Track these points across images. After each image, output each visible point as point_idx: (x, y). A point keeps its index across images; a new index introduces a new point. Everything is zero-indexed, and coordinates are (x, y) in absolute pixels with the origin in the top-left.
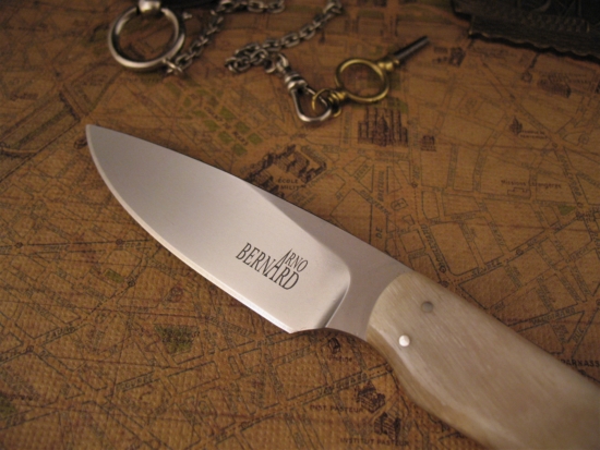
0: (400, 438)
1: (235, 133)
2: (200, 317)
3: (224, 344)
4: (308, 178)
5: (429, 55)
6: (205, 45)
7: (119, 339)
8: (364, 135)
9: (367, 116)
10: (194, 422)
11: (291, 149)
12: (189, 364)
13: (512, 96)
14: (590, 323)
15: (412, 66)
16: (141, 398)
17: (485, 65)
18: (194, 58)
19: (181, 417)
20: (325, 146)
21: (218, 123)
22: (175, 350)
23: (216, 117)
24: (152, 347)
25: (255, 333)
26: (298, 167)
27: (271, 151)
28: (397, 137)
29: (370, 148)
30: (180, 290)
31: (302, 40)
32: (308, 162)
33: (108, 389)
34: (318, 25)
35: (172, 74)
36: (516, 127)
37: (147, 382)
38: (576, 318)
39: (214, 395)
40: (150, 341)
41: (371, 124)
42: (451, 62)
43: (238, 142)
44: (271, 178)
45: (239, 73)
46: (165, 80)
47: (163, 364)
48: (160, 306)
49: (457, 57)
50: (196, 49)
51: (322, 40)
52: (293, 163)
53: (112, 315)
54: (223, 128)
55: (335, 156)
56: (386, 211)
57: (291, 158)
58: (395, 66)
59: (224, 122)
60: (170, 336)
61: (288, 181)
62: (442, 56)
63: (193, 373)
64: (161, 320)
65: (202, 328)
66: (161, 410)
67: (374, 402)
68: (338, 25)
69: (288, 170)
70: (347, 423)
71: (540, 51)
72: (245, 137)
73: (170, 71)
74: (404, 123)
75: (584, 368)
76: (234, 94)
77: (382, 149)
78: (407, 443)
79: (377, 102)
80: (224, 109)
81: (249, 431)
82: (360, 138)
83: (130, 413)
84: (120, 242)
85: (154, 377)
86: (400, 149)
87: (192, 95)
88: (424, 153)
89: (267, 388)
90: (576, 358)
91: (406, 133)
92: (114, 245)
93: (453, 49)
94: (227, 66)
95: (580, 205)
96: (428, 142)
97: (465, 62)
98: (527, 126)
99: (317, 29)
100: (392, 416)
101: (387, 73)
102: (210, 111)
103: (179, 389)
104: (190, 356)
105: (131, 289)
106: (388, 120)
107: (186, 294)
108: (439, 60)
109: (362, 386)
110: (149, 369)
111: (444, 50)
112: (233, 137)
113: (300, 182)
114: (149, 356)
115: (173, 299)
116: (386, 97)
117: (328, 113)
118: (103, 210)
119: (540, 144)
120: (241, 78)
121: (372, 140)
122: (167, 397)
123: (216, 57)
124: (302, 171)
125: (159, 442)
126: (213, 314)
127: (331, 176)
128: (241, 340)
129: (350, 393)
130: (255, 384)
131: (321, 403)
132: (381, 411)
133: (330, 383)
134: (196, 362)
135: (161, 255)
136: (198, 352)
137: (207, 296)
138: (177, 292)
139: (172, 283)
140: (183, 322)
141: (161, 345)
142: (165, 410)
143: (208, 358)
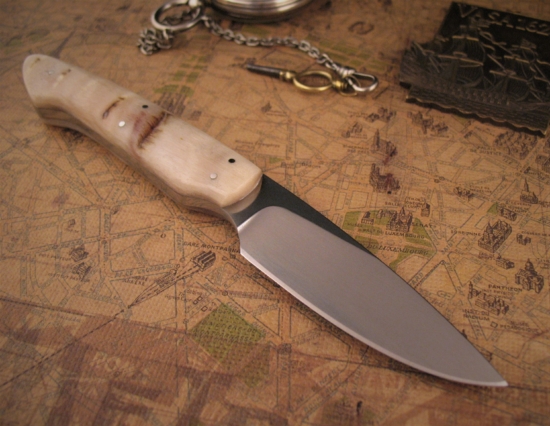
0: (86, 278)
3: (6, 217)
36: (267, 108)
42: (242, 66)
62: (237, 63)
67: (80, 256)
70: (58, 266)
74: (185, 103)
78: (88, 281)
89: (19, 242)
91: (183, 110)
93: (249, 59)
95: (288, 158)
96: (196, 115)
98: (275, 107)
100: (87, 265)
106: (175, 101)
108: (234, 65)
109: (77, 247)
111: (242, 59)
119: (279, 120)
128: (17, 215)
129: (68, 250)
130: (13, 239)
131: (47, 253)
132: (82, 262)
133: (58, 243)
137: (9, 191)
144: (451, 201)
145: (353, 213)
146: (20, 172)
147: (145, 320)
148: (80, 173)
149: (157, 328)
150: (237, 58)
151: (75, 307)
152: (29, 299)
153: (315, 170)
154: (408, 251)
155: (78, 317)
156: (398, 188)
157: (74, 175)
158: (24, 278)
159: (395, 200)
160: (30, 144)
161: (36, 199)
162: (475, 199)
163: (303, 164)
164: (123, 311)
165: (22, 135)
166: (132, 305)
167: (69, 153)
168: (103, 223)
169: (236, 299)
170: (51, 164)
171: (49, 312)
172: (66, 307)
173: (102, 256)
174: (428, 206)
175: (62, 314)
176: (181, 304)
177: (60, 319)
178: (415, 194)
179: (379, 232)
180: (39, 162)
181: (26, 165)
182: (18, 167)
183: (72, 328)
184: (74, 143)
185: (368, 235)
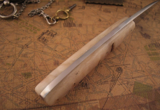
0: (88, 87)
1: (34, 29)
2: (32, 69)
3: (40, 75)
4: (53, 36)
5: (77, 8)
6: (22, 11)
7: (12, 78)
8: (65, 26)
9: (65, 22)
11: (48, 31)
12: (32, 80)
13: (98, 14)
14: (125, 57)
15: (73, 11)
16: (21, 90)
17: (90, 9)
18: (20, 14)
19: (32, 92)
20: (56, 29)
21: (29, 28)
22: (28, 78)
23: (28, 26)
24: (21, 78)
25: (47, 71)
26: (50, 34)
27: (43, 32)
28: (73, 25)
29: (67, 28)
30: (26, 64)
31: (46, 8)
32: (53, 33)
33: (12, 90)
34: (49, 4)
35: (15, 18)
36: (100, 20)
37: (22, 86)
38: (122, 56)
40: (21, 77)
41: (66, 24)
42: (82, 9)
43: (35, 31)
44: (44, 37)
45: (32, 16)
46: (14, 20)
47: (25, 81)
48: (22, 69)
49: (84, 8)
50: (20, 12)
51: (51, 8)
52: (49, 34)
53: (10, 73)
54: (30, 29)
55: (59, 31)
56: (73, 41)
57: (48, 33)
58: (70, 11)
59: (30, 27)
60: (26, 75)
61: (49, 37)
62: (80, 8)
63: (33, 82)
64: (22, 72)
65: (33, 72)
66: (27, 92)
68: (54, 4)
69: (48, 35)
71: (102, 4)
72: (36, 30)
73: (14, 18)
74: (74, 22)
75: (126, 66)
76: (32, 21)
77: (70, 28)
78: (90, 88)
79: (66, 19)
80: (30, 25)
82: (64, 26)
83: (19, 94)
84: (8, 57)
85: (23, 85)
86: (74, 28)
87: (21, 23)
88: (80, 28)
90: (124, 64)
91: (75, 24)
92: (7, 57)
93: (82, 6)
94: (29, 15)
96: (80, 25)
97: (86, 8)
98: (102, 20)
99: (49, 5)
100: (85, 83)
101: (68, 12)
102: (26, 25)
103: (30, 86)
104: (32, 78)
105: (14, 66)
106: (70, 22)
107: (28, 65)
110: (22, 83)
111: (80, 6)
112: (33, 30)
113: (52, 37)
114: (21, 80)
115: (25, 67)
116: (69, 17)
117: (55, 22)
118: (3, 50)
119: (106, 23)
120: (33, 18)
121: (67, 27)
122: (28, 88)
123: (26, 14)
124: (52, 35)
125: (28, 99)
126: (36, 68)
127: (59, 35)
128: (44, 73)
134: (33, 80)
135: (20, 58)
136: (34, 77)
137: (34, 65)
138: (25, 65)
139: (24, 63)
140: (28, 71)
141: (24, 77)
142: (28, 92)
143: (36, 78)
145: (146, 46)
146: (32, 57)
147: (118, 94)
148: (56, 52)
149: (123, 95)
156: (150, 37)
157: (54, 53)
159: (152, 40)
160: (29, 46)
161: (47, 65)
164: (109, 94)
165: (24, 44)
166: (110, 91)
167: (46, 46)
169: (137, 79)
170: (42, 51)
171: (85, 103)
172: (89, 99)
176: (124, 85)
177: (90, 104)
178: (155, 38)
179: (155, 50)
180: (37, 52)
181: (33, 54)
182: (31, 55)
183: (97, 105)
184: (45, 42)
185: (154, 51)
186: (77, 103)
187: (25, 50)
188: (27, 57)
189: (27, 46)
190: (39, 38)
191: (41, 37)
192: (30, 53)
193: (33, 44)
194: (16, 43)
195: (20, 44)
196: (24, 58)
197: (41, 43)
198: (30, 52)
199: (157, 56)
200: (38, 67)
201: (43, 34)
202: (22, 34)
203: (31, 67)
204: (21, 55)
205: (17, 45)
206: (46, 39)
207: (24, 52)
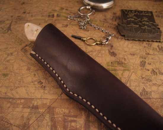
0: (45, 89)
1: (20, 42)
3: (14, 76)
10: (7, 88)
12: (7, 79)
13: (76, 32)
17: (72, 27)
19: (5, 87)
21: (17, 40)
22: (5, 77)
24: (1, 77)
25: (20, 74)
27: (27, 44)
39: (11, 84)
42: (65, 27)
46: (8, 33)
47: (3, 79)
48: (3, 70)
57: (30, 45)
61: (29, 49)
62: (63, 26)
64: (3, 72)
65: (10, 73)
67: (41, 83)
69: (30, 47)
70: (35, 87)
72: (22, 42)
76: (21, 35)
80: (18, 37)
81: (17, 89)
85: (1, 81)
87: (13, 35)
89: (21, 82)
93: (66, 25)
95: (87, 51)
97: (68, 27)
100: (44, 86)
102: (16, 38)
103: (5, 83)
107: (8, 68)
108: (63, 27)
109: (39, 81)
122: (3, 84)
126: (13, 71)
128: (17, 75)
129: (37, 82)
130: (19, 82)
131: (31, 84)
132: (42, 85)
133: (33, 81)
134: (9, 79)
135: (4, 62)
136: (9, 77)
137: (12, 68)
138: (6, 68)
139: (6, 67)
140: (7, 72)
141: (3, 76)
142: (2, 87)
143: (11, 78)
144: (130, 56)
145: (108, 62)
146: (13, 63)
148: (31, 61)
150: (63, 25)
151: (45, 97)
152: (31, 97)
153: (95, 53)
154: (124, 70)
155: (47, 100)
156: (116, 55)
158: (27, 92)
159: (117, 58)
160: (13, 54)
161: (21, 70)
162: (135, 56)
163: (91, 52)
165: (10, 52)
166: (61, 94)
167: (25, 56)
168: (44, 74)
170: (21, 59)
171: (39, 100)
172: (43, 98)
173: (47, 83)
174: (125, 59)
175: (42, 100)
177: (42, 101)
178: (121, 56)
179: (116, 66)
180: (18, 59)
181: (14, 61)
182: (12, 61)
183: (47, 103)
184: (26, 53)
185: (113, 68)
186: (33, 99)
187: (9, 57)
188: (9, 62)
189: (12, 54)
190: (22, 49)
191: (24, 48)
192: (12, 60)
193: (16, 53)
194: (5, 51)
195: (8, 52)
196: (7, 63)
197: (22, 53)
198: (12, 58)
199: (114, 72)
200: (15, 70)
201: (27, 46)
202: (11, 45)
203: (10, 70)
204: (5, 61)
205: (5, 53)
206: (27, 50)
207: (8, 59)
